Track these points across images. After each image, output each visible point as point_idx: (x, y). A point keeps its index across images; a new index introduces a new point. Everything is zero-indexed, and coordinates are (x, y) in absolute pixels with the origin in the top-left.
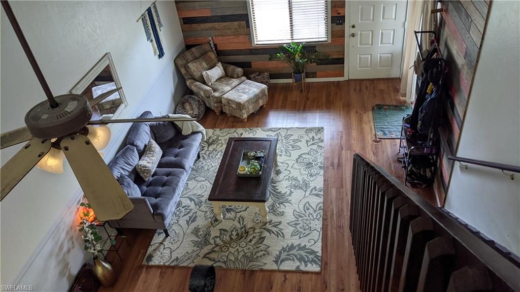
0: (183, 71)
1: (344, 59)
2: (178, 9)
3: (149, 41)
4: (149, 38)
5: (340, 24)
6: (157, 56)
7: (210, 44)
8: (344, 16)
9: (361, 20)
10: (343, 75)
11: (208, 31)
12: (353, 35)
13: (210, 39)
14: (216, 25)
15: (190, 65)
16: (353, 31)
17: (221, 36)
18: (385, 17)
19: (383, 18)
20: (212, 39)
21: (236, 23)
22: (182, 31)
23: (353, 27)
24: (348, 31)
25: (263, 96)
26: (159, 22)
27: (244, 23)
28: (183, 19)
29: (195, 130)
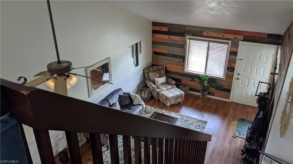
0: (146, 76)
1: (231, 90)
2: (153, 47)
3: (132, 58)
4: (133, 56)
5: (231, 71)
6: (135, 65)
7: (163, 67)
8: (235, 68)
9: (243, 72)
10: (229, 99)
11: (164, 60)
12: (238, 79)
13: (164, 64)
14: (168, 58)
15: (150, 73)
16: (238, 76)
17: (170, 63)
18: (257, 73)
19: (256, 74)
20: (165, 64)
21: (178, 59)
22: (152, 57)
23: (239, 74)
24: (235, 76)
25: (181, 97)
26: (140, 50)
27: (182, 60)
28: (154, 52)
29: (140, 103)
